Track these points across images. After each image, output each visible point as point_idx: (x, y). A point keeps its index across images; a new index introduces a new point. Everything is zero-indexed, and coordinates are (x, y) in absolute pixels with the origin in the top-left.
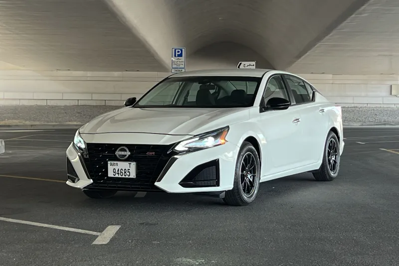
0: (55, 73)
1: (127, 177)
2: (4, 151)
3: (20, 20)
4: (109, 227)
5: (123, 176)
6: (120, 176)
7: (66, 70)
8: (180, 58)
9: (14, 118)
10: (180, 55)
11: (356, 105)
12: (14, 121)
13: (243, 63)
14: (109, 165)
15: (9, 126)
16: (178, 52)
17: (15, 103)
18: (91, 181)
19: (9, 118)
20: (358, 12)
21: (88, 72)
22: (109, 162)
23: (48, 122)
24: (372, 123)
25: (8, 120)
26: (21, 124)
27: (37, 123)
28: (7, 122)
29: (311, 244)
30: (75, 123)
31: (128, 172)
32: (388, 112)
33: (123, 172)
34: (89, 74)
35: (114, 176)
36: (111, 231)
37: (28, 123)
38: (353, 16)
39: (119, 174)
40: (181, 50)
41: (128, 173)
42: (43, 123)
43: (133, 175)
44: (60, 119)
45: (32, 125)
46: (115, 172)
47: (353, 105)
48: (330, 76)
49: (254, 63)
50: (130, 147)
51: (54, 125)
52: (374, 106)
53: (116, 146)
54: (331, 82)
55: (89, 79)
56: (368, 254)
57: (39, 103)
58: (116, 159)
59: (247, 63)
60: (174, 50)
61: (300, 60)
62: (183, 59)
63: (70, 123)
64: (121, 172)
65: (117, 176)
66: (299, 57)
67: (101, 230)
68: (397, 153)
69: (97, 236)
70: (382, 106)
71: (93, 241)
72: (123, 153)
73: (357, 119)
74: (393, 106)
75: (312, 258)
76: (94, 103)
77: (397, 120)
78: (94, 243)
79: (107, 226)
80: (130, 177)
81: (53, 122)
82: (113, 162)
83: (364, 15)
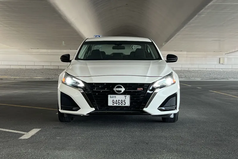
0: (31, 50)
1: (123, 105)
4: (34, 129)
5: (120, 105)
6: (118, 105)
7: (36, 49)
9: (5, 75)
11: (200, 69)
12: (5, 76)
14: (109, 98)
17: (7, 67)
18: (94, 109)
21: (49, 50)
22: (109, 96)
23: (24, 77)
24: (208, 79)
25: (2, 75)
26: (9, 78)
27: (18, 77)
29: (154, 139)
30: (39, 78)
31: (124, 102)
32: (217, 73)
33: (120, 102)
34: (49, 51)
35: (113, 105)
36: (34, 131)
37: (12, 77)
38: (196, 16)
39: (117, 103)
42: (20, 77)
43: (128, 104)
44: (31, 76)
45: (15, 79)
46: (114, 102)
47: (198, 69)
48: (185, 53)
50: (125, 85)
51: (27, 79)
52: (210, 70)
53: (114, 85)
54: (186, 56)
55: (49, 54)
56: (188, 145)
57: (21, 67)
58: (114, 93)
60: (95, 36)
61: (167, 43)
63: (36, 78)
64: (118, 102)
65: (115, 105)
66: (167, 41)
67: (28, 131)
68: (219, 93)
69: (24, 134)
70: (215, 70)
71: (20, 137)
72: (120, 89)
73: (199, 76)
74: (221, 70)
75: (152, 147)
76: (52, 68)
77: (222, 77)
78: (20, 138)
79: (32, 129)
80: (125, 105)
81: (27, 77)
82: (112, 96)
83: (202, 16)
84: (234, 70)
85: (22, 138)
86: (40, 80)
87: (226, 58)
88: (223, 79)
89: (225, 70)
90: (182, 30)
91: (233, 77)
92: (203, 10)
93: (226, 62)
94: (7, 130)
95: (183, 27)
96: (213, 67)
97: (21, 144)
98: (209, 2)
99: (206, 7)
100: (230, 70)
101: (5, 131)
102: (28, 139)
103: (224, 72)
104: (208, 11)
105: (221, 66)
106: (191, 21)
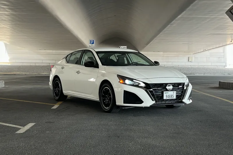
0: (39, 51)
2: (4, 86)
3: (19, 27)
7: (44, 50)
8: (93, 44)
10: (93, 43)
11: (173, 66)
12: (18, 72)
13: (121, 47)
14: (164, 93)
15: (15, 75)
16: (92, 42)
17: (20, 64)
18: (154, 102)
19: (15, 71)
20: (171, 23)
21: (54, 51)
22: (164, 92)
23: (33, 73)
27: (28, 73)
28: (14, 73)
30: (45, 73)
32: (187, 69)
36: (30, 125)
37: (24, 73)
38: (169, 25)
40: (93, 41)
41: (173, 97)
42: (30, 73)
44: (39, 72)
45: (25, 74)
46: (167, 97)
48: (162, 53)
49: (126, 47)
52: (181, 66)
53: (166, 84)
54: (162, 55)
56: (150, 138)
57: (32, 64)
58: (167, 90)
59: (123, 47)
60: (90, 41)
61: (148, 46)
62: (94, 45)
63: (43, 73)
66: (147, 44)
67: (24, 125)
69: (21, 129)
70: (185, 66)
72: (170, 87)
74: (190, 66)
77: (190, 72)
78: (16, 132)
79: (29, 123)
80: (174, 98)
81: (35, 73)
82: (166, 92)
83: (174, 25)
84: (200, 66)
85: (18, 132)
86: (46, 75)
87: (194, 58)
88: (191, 74)
89: (193, 66)
90: (158, 35)
91: (198, 73)
92: (174, 21)
93: (193, 61)
94: (7, 125)
95: (159, 34)
96: (184, 64)
97: (16, 138)
98: (179, 15)
99: (177, 18)
100: (197, 66)
101: (6, 126)
102: (23, 133)
103: (192, 68)
104: (178, 22)
105: (190, 64)
106: (165, 29)
